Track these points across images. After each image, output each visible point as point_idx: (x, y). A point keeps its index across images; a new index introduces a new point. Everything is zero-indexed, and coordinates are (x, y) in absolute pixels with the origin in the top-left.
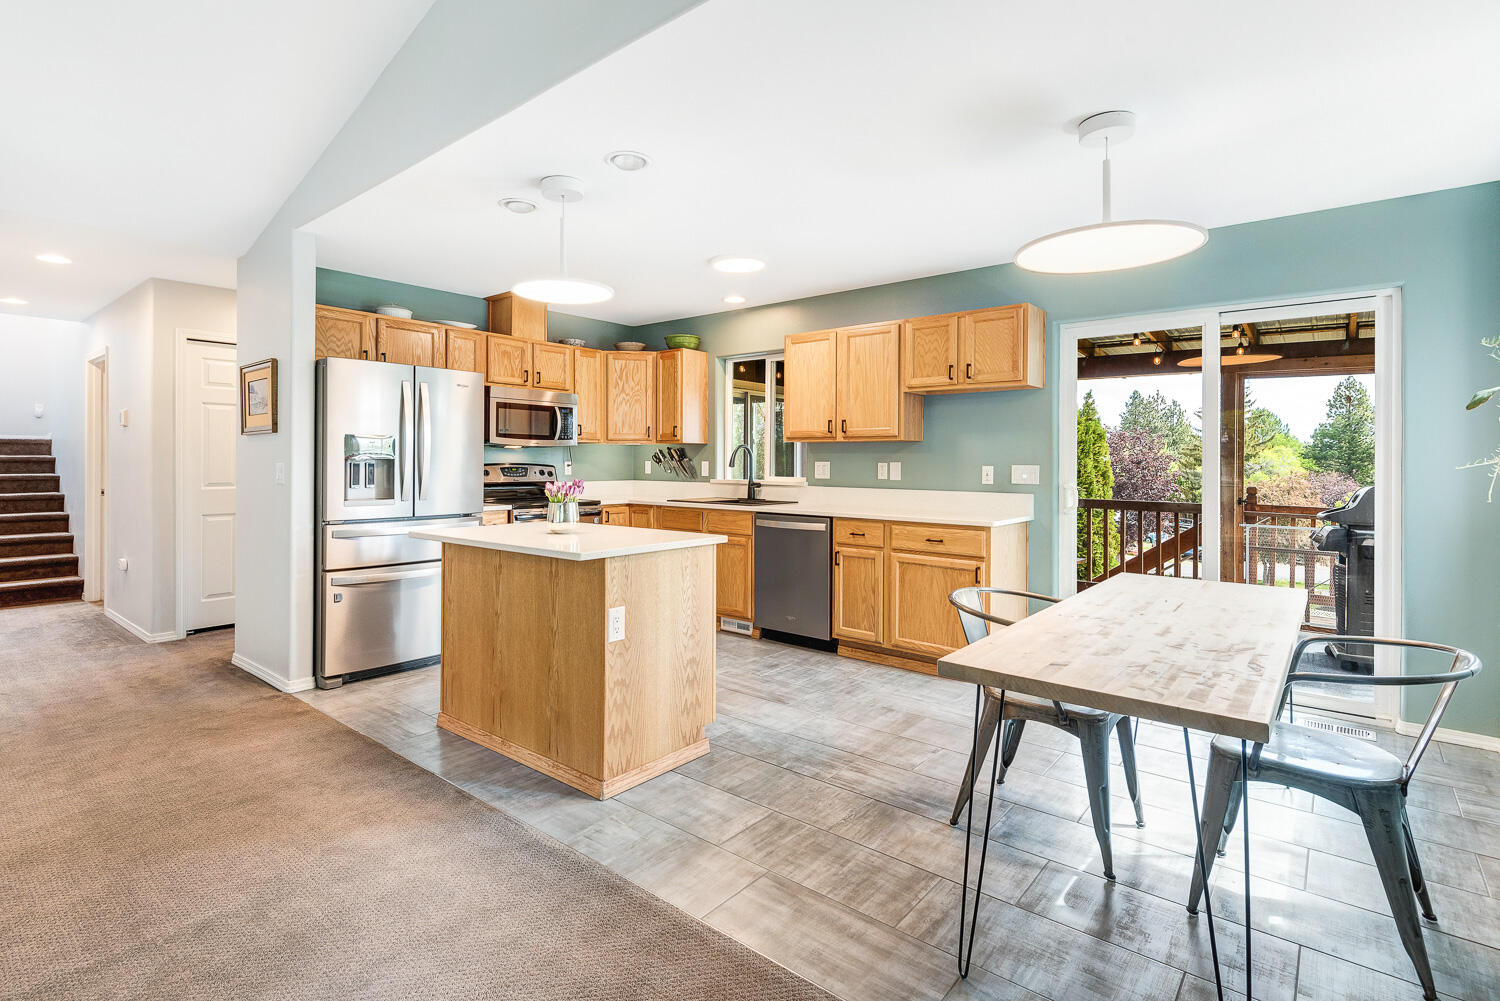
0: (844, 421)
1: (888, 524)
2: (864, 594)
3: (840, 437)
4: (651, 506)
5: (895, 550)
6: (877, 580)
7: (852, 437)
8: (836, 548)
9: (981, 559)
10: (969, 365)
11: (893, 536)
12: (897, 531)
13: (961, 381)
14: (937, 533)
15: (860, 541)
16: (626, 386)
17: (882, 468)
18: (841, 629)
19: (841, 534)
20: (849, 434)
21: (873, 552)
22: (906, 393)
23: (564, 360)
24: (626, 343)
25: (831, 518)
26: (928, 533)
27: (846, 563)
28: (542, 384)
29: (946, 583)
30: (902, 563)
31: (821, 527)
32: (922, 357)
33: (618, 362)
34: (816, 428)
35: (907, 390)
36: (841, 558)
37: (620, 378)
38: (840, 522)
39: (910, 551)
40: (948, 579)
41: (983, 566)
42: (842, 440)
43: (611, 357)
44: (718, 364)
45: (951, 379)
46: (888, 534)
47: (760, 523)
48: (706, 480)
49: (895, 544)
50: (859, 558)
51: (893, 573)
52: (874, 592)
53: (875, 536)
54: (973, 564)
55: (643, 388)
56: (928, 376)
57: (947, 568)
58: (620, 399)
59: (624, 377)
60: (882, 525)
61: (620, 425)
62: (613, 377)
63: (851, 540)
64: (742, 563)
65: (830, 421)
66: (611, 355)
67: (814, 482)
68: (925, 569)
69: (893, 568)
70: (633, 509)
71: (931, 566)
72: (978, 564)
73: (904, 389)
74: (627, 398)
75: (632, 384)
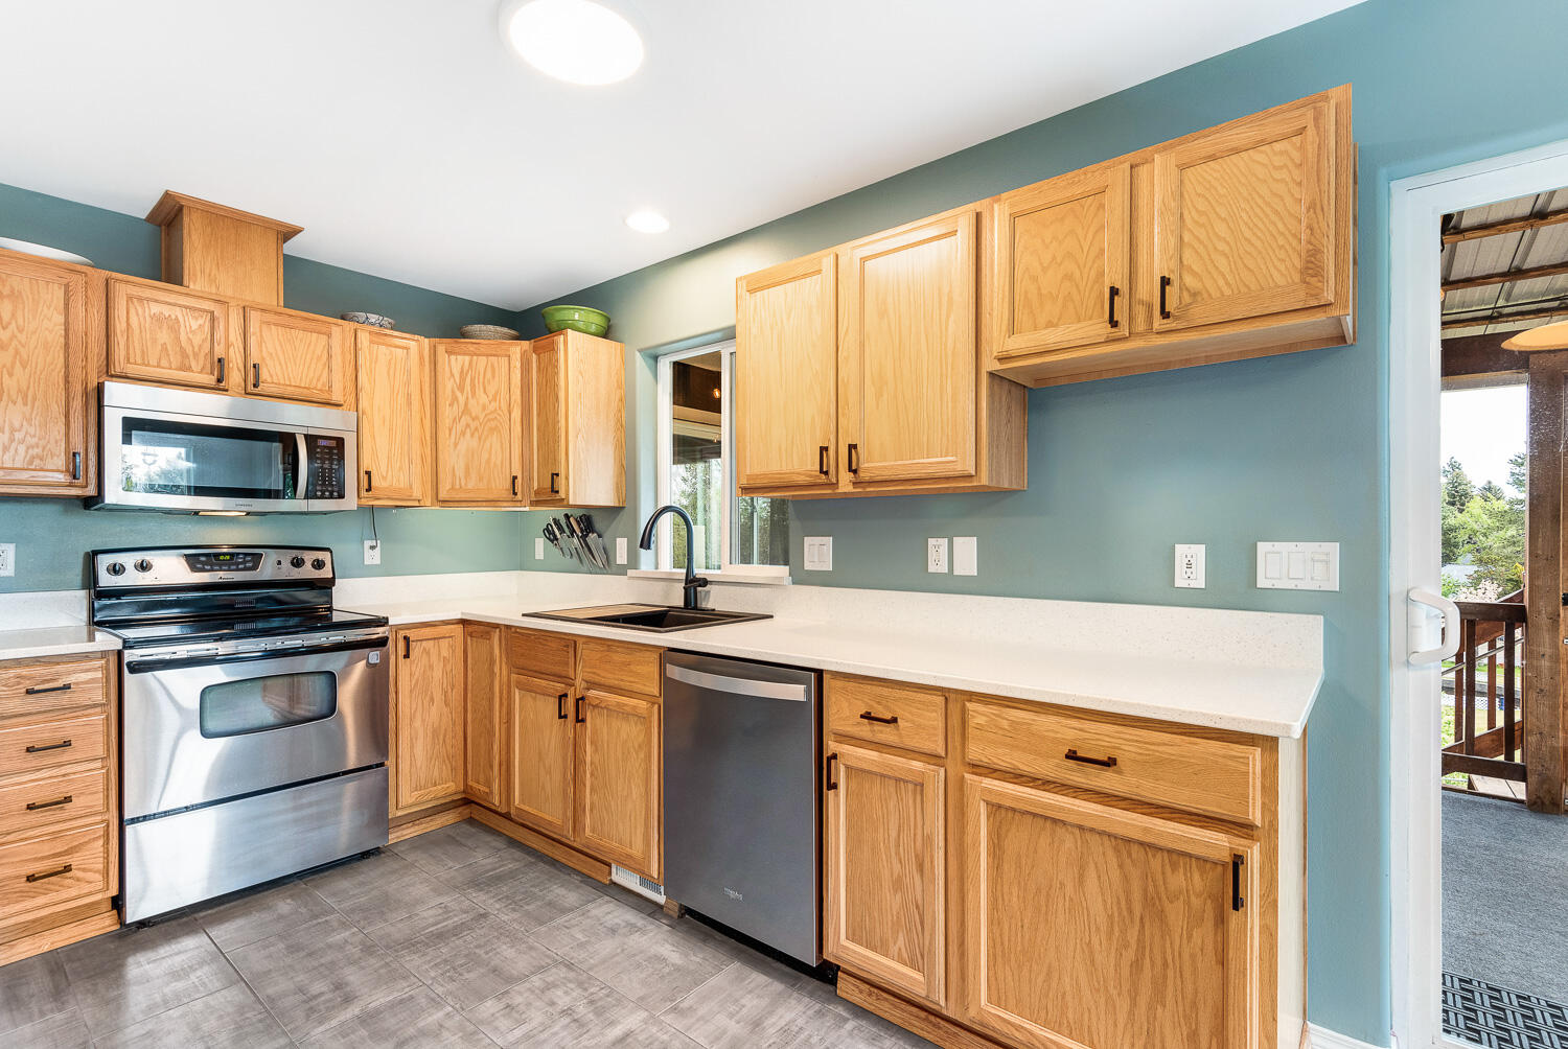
0: (852, 447)
1: (955, 700)
2: (897, 867)
3: (845, 484)
4: (496, 626)
5: (977, 768)
6: (928, 840)
7: (871, 483)
8: (831, 746)
9: (1244, 828)
10: (1165, 282)
11: (971, 731)
12: (981, 720)
13: (1141, 326)
14: (1099, 738)
15: (885, 734)
16: (472, 402)
17: (937, 548)
18: (842, 946)
19: (842, 713)
20: (864, 475)
21: (917, 765)
22: (992, 375)
23: (329, 347)
24: (483, 327)
25: (819, 673)
26: (1070, 734)
27: (853, 785)
28: (262, 388)
29: (1126, 878)
30: (995, 808)
31: (796, 692)
32: (1034, 279)
33: (456, 361)
34: (797, 467)
35: (997, 366)
36: (842, 769)
37: (461, 388)
38: (839, 684)
39: (1018, 777)
40: (1135, 874)
41: (1254, 855)
42: (850, 489)
43: (441, 349)
44: (641, 364)
45: (1114, 323)
46: (955, 720)
47: (675, 672)
48: (622, 571)
49: (975, 752)
50: (883, 776)
51: (970, 829)
52: (921, 868)
53: (923, 726)
54: (1219, 843)
55: (504, 407)
56: (1050, 325)
57: (1128, 841)
58: (460, 427)
59: (468, 387)
60: (941, 700)
61: (460, 473)
62: (447, 386)
63: (865, 730)
64: (642, 755)
65: (824, 449)
66: (442, 346)
67: (802, 578)
68: (1060, 831)
69: (971, 814)
70: (470, 628)
71: (1081, 828)
72: (1238, 844)
73: (990, 364)
74: (473, 425)
75: (483, 399)
